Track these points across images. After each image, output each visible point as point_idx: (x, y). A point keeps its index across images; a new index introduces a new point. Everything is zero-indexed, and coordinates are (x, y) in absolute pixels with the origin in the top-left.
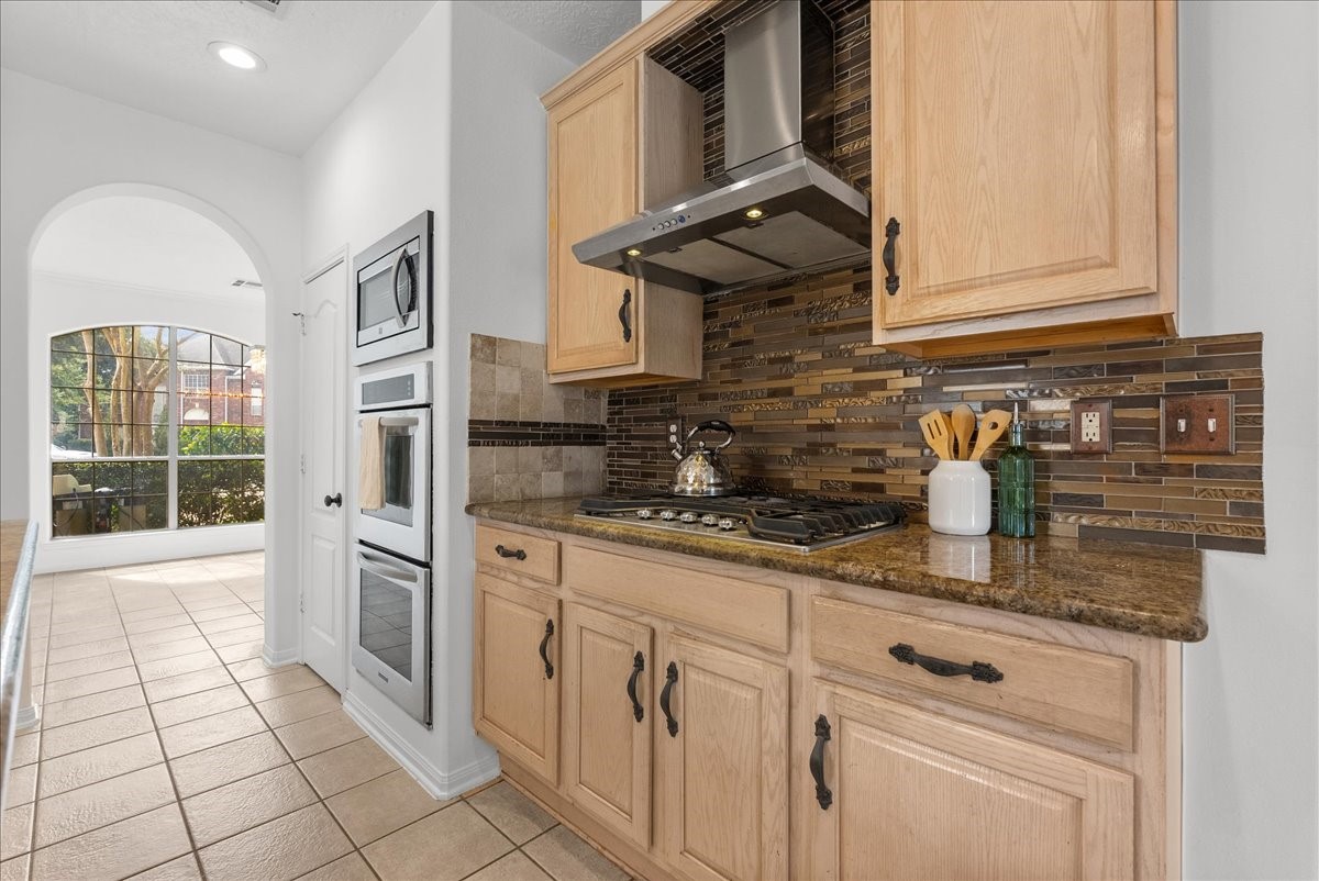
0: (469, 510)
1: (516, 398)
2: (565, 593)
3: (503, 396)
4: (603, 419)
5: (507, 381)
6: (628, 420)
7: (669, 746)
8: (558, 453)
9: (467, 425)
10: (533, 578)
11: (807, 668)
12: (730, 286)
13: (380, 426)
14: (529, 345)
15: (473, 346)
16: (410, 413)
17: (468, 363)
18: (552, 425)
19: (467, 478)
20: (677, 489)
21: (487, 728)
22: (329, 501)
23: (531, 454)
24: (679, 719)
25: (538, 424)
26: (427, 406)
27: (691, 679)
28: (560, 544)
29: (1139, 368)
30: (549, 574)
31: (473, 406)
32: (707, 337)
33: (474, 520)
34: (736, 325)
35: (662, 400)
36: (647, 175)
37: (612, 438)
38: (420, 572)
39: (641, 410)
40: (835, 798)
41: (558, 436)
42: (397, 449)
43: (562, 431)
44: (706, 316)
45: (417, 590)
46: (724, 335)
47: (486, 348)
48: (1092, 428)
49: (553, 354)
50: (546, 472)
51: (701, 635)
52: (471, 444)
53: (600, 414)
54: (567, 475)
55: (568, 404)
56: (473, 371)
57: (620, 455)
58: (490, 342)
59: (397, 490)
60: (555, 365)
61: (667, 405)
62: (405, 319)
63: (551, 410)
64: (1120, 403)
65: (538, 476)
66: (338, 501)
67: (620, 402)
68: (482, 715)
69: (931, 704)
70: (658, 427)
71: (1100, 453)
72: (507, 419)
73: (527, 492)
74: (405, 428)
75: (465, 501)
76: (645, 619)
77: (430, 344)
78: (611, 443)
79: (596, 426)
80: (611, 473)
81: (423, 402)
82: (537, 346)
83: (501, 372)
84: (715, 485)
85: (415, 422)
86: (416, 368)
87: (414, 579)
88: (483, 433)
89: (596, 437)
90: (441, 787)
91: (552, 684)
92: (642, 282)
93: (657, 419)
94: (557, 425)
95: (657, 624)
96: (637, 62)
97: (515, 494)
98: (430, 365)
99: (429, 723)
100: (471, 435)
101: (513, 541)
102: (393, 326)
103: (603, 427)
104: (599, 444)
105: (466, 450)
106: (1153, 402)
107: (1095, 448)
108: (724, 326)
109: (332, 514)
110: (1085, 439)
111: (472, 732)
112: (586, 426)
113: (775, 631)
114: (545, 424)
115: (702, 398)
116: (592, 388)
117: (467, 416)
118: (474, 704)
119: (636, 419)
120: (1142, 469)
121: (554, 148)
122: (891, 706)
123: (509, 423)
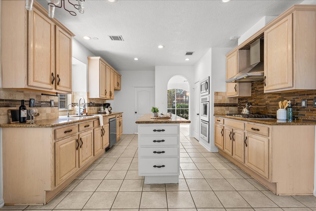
0: (214, 115)
1: (221, 100)
2: (224, 125)
3: (219, 100)
4: (237, 103)
5: (220, 98)
6: (241, 103)
7: (234, 142)
8: (228, 108)
9: (214, 104)
10: (221, 124)
11: (246, 132)
12: (255, 81)
13: (203, 104)
14: (223, 92)
15: (215, 94)
16: (207, 102)
17: (214, 96)
18: (227, 104)
19: (214, 111)
20: (242, 113)
21: (216, 144)
22: (197, 114)
23: (224, 108)
24: (235, 139)
25: (225, 104)
26: (209, 102)
27: (236, 134)
28: (224, 119)
29: (310, 94)
30: (222, 123)
31: (215, 101)
32: (252, 89)
33: (215, 117)
34: (256, 87)
35: (246, 99)
36: (239, 67)
37: (238, 106)
38: (208, 123)
39: (243, 101)
40: (248, 146)
41: (228, 105)
42: (205, 107)
43: (229, 105)
44: (252, 86)
45: (208, 125)
46: (254, 89)
47: (217, 94)
48: (304, 104)
49: (227, 93)
50: (226, 110)
51: (237, 129)
52: (214, 106)
53: (237, 102)
54: (230, 111)
55: (230, 101)
56: (215, 97)
57: (240, 108)
58: (217, 93)
59: (205, 113)
60: (227, 95)
61: (246, 100)
62: (206, 90)
63: (227, 101)
64: (308, 100)
65: (225, 111)
66: (199, 114)
67: (240, 100)
68: (215, 142)
69: (256, 134)
70: (245, 104)
71: (305, 108)
72: (220, 103)
73: (223, 113)
74: (206, 105)
75: (214, 114)
76: (232, 128)
77: (209, 94)
78: (239, 106)
79: (236, 104)
80: (238, 111)
81: (208, 101)
82: (224, 92)
83: (219, 97)
84: (248, 112)
85: (207, 104)
86: (208, 97)
87: (207, 124)
88: (216, 105)
89: (236, 105)
90: (210, 150)
91: (223, 137)
92: (238, 83)
93: (245, 102)
94: (228, 104)
95: (233, 128)
96: (237, 51)
97: (221, 113)
98: (209, 96)
99: (209, 142)
100: (214, 105)
101: (219, 119)
102: (205, 91)
103: (237, 104)
104: (236, 107)
105: (214, 107)
106: (312, 100)
107: (304, 107)
108: (254, 88)
109: (198, 116)
110: (303, 105)
111: (214, 145)
112: (234, 104)
113: (243, 128)
114: (226, 104)
115: (251, 99)
116: (235, 98)
117: (214, 103)
118: (215, 141)
119: (242, 103)
120: (311, 110)
121: (227, 63)
122: (252, 135)
123: (220, 104)
